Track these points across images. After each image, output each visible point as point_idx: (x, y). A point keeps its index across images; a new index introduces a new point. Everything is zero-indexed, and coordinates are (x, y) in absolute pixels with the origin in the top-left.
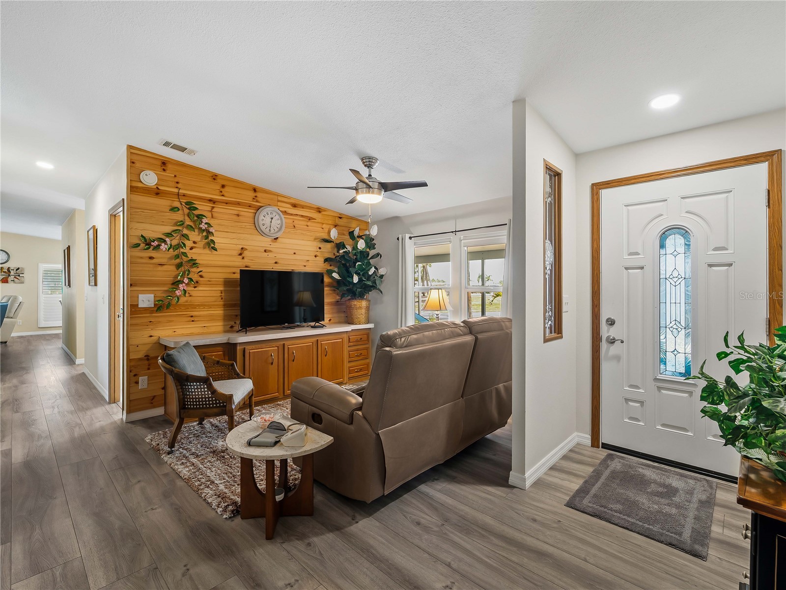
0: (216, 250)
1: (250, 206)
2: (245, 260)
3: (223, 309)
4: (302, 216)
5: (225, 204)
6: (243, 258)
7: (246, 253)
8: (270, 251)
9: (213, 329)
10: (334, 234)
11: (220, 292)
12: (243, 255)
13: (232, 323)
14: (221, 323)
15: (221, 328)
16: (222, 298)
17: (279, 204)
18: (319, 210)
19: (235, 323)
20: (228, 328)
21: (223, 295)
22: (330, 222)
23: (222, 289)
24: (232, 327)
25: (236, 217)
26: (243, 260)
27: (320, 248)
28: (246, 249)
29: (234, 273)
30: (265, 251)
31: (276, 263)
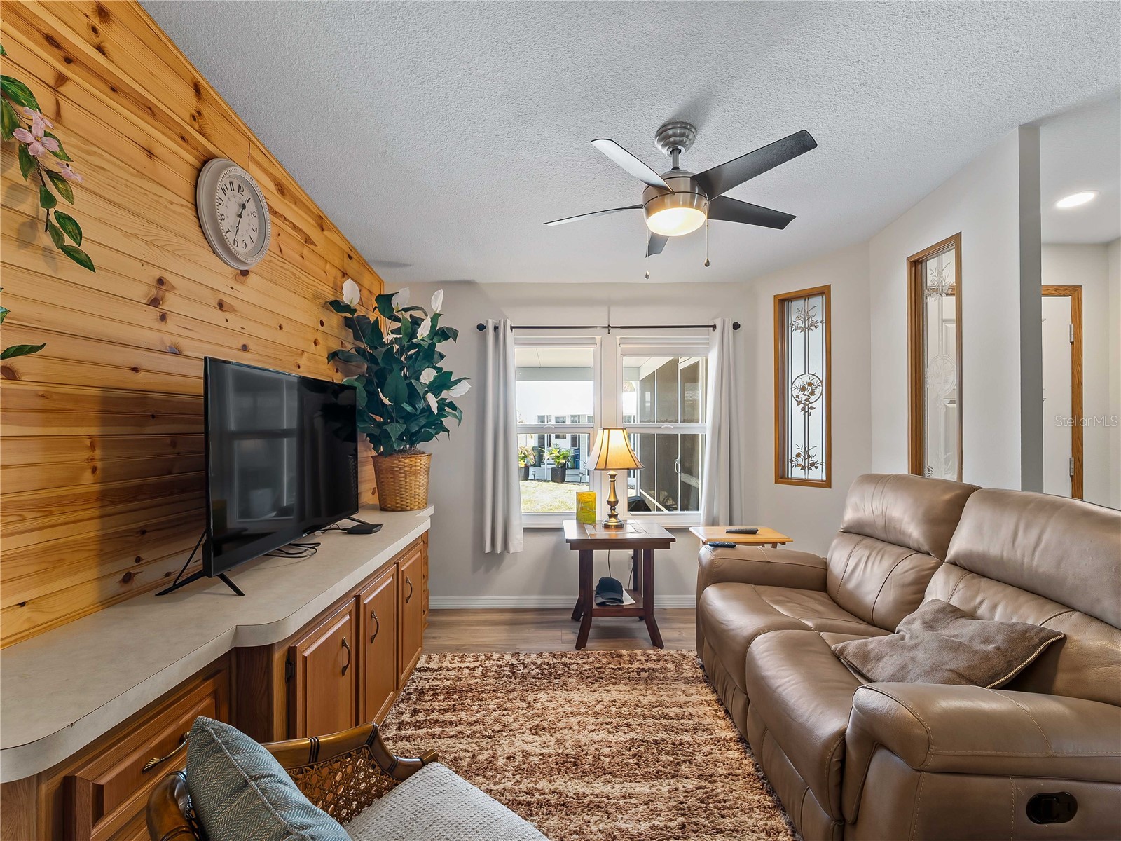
0: (87, 263)
1: (183, 138)
2: (171, 325)
3: (95, 512)
4: (295, 227)
5: (109, 91)
6: (163, 318)
7: (172, 303)
8: (233, 310)
9: (61, 607)
10: (350, 293)
11: (88, 442)
12: (164, 307)
13: (128, 563)
14: (92, 573)
15: (88, 595)
16: (94, 470)
17: (252, 167)
18: (322, 223)
19: (138, 560)
20: (114, 585)
21: (98, 453)
22: (337, 262)
23: (94, 430)
24: (128, 578)
25: (141, 157)
26: (162, 326)
27: (322, 324)
28: (173, 288)
29: (135, 370)
30: (221, 305)
31: (245, 348)
